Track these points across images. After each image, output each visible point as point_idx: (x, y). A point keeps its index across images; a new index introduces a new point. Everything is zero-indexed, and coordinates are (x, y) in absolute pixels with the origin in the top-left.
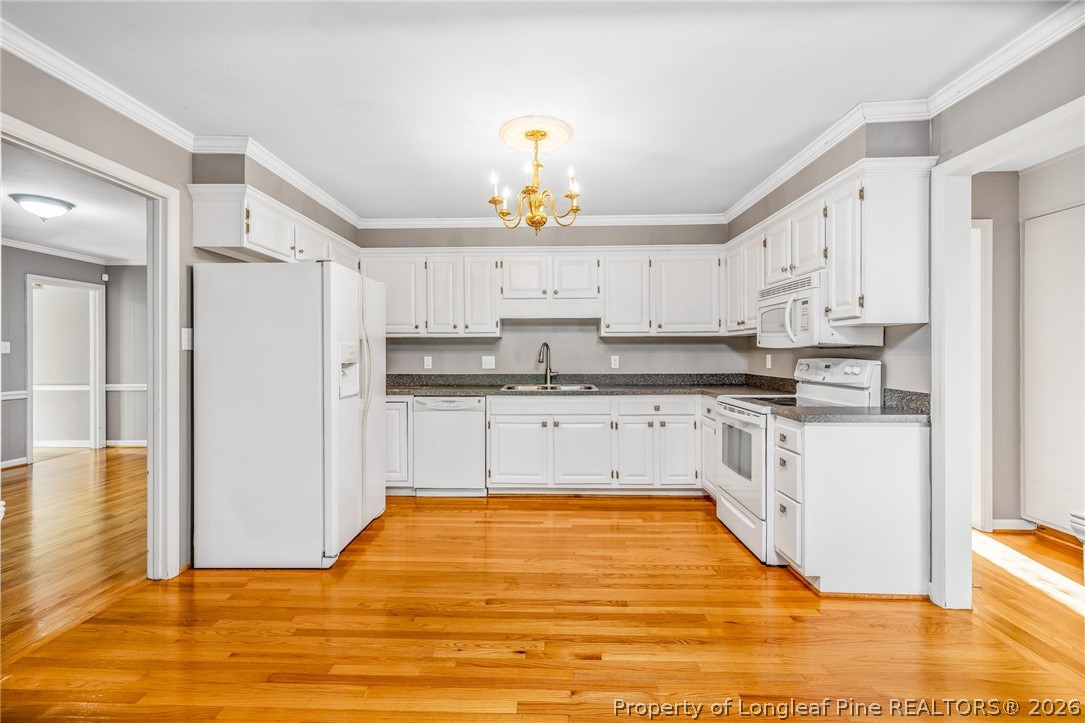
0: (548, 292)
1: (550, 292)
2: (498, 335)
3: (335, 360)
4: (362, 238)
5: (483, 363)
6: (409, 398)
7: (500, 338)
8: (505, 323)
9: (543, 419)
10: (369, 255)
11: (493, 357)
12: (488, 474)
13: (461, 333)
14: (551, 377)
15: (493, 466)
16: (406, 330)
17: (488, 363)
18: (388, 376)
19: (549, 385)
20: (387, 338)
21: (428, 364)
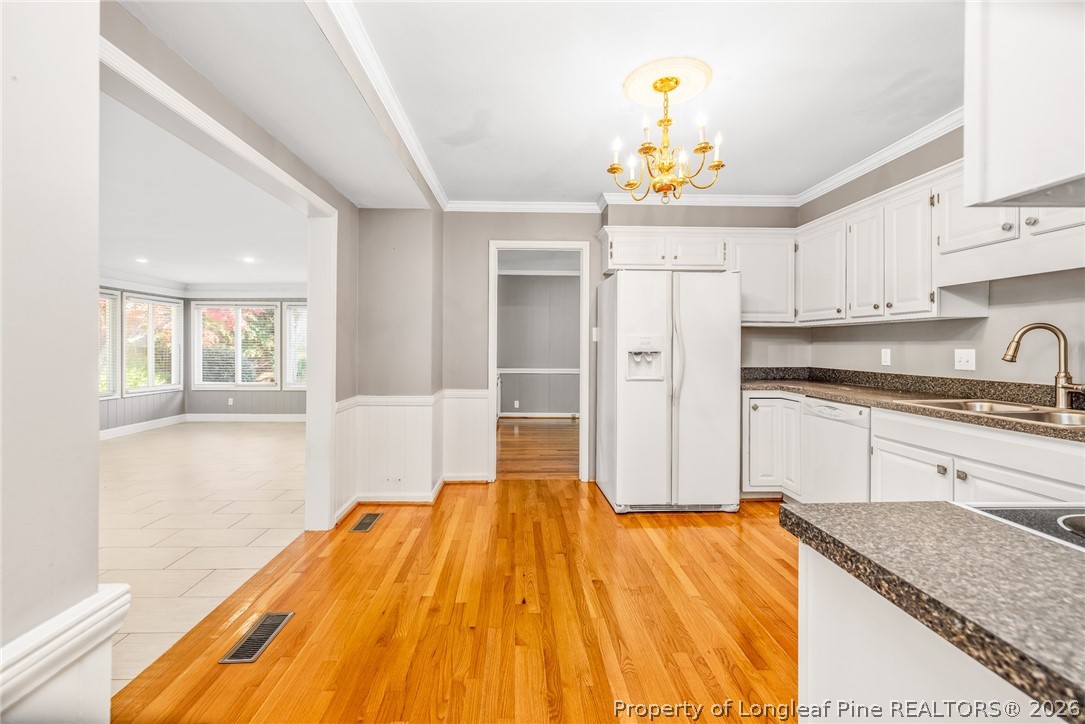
4: (800, 216)
5: (957, 360)
6: (802, 397)
11: (974, 351)
13: (886, 315)
18: (743, 369)
20: (742, 328)
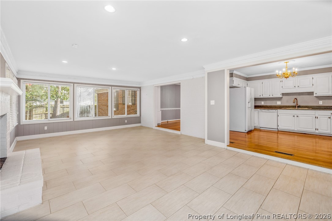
0: (296, 87)
1: (297, 87)
2: (281, 97)
3: (247, 101)
4: (248, 79)
5: (277, 103)
6: (259, 110)
7: (282, 98)
8: (283, 94)
9: (294, 115)
10: (249, 82)
12: (278, 126)
13: (271, 96)
14: (298, 106)
15: (279, 124)
16: (258, 96)
17: (279, 103)
18: (255, 105)
19: (297, 108)
20: (254, 98)
21: (263, 103)
